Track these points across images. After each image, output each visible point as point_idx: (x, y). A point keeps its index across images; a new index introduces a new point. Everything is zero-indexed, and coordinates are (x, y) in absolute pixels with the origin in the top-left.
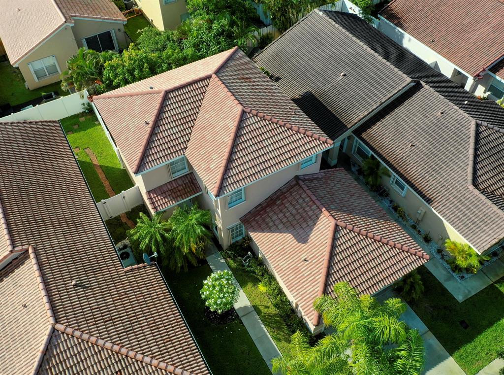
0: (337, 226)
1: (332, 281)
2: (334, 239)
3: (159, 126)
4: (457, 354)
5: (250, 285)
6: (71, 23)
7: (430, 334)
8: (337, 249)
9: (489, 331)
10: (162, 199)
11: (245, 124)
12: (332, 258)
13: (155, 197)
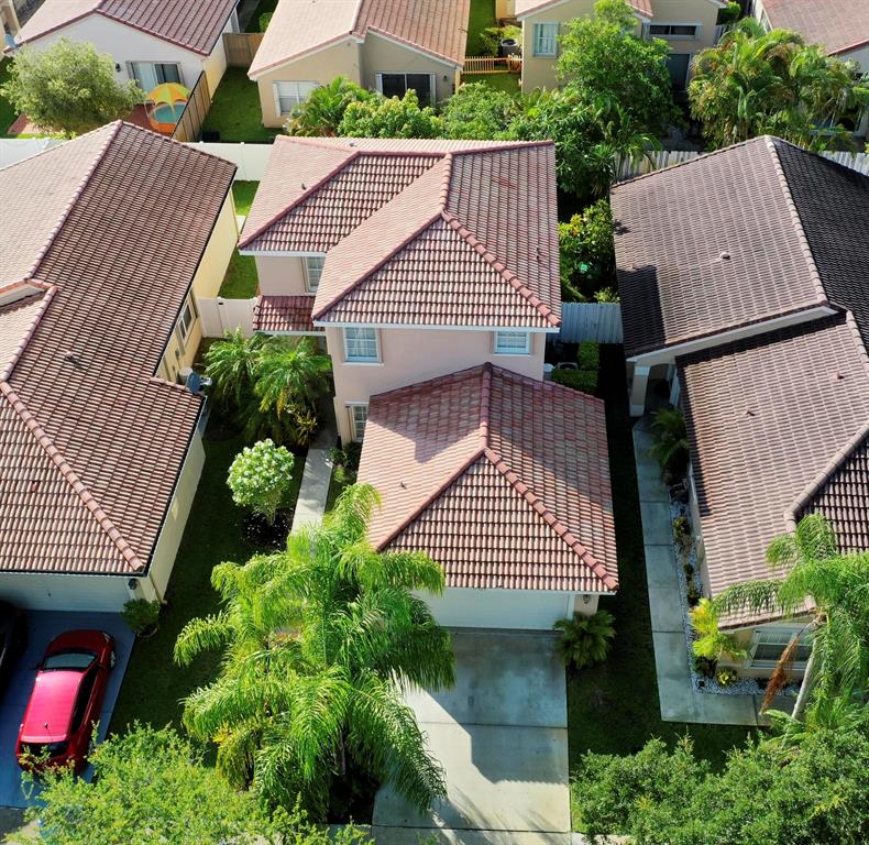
0: (482, 455)
1: (415, 531)
3: (316, 198)
6: (359, 37)
7: (565, 734)
8: (458, 490)
10: (276, 315)
12: (442, 499)
13: (268, 309)
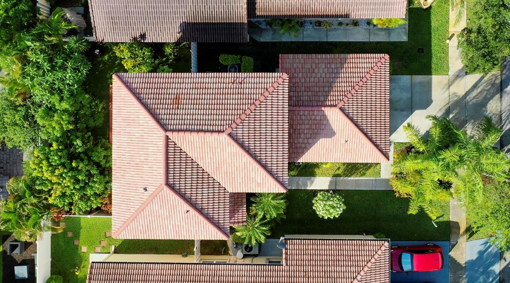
0: (340, 109)
2: (347, 116)
3: (196, 204)
4: (433, 71)
5: (317, 170)
7: (414, 76)
9: (433, 39)
11: (240, 139)
